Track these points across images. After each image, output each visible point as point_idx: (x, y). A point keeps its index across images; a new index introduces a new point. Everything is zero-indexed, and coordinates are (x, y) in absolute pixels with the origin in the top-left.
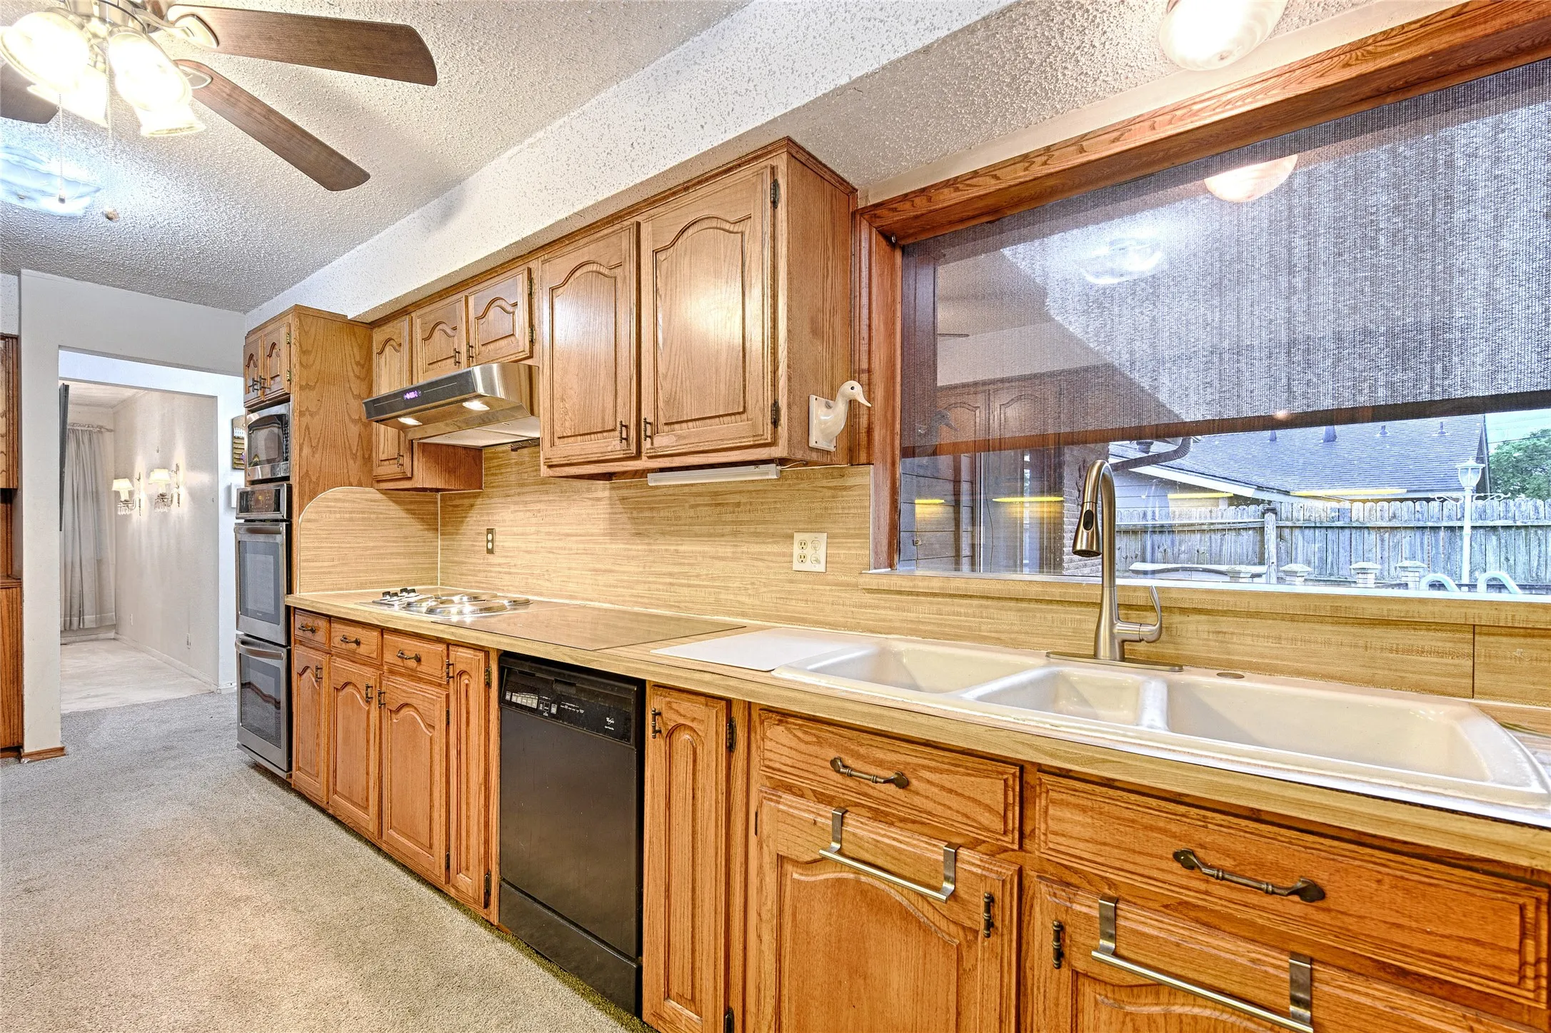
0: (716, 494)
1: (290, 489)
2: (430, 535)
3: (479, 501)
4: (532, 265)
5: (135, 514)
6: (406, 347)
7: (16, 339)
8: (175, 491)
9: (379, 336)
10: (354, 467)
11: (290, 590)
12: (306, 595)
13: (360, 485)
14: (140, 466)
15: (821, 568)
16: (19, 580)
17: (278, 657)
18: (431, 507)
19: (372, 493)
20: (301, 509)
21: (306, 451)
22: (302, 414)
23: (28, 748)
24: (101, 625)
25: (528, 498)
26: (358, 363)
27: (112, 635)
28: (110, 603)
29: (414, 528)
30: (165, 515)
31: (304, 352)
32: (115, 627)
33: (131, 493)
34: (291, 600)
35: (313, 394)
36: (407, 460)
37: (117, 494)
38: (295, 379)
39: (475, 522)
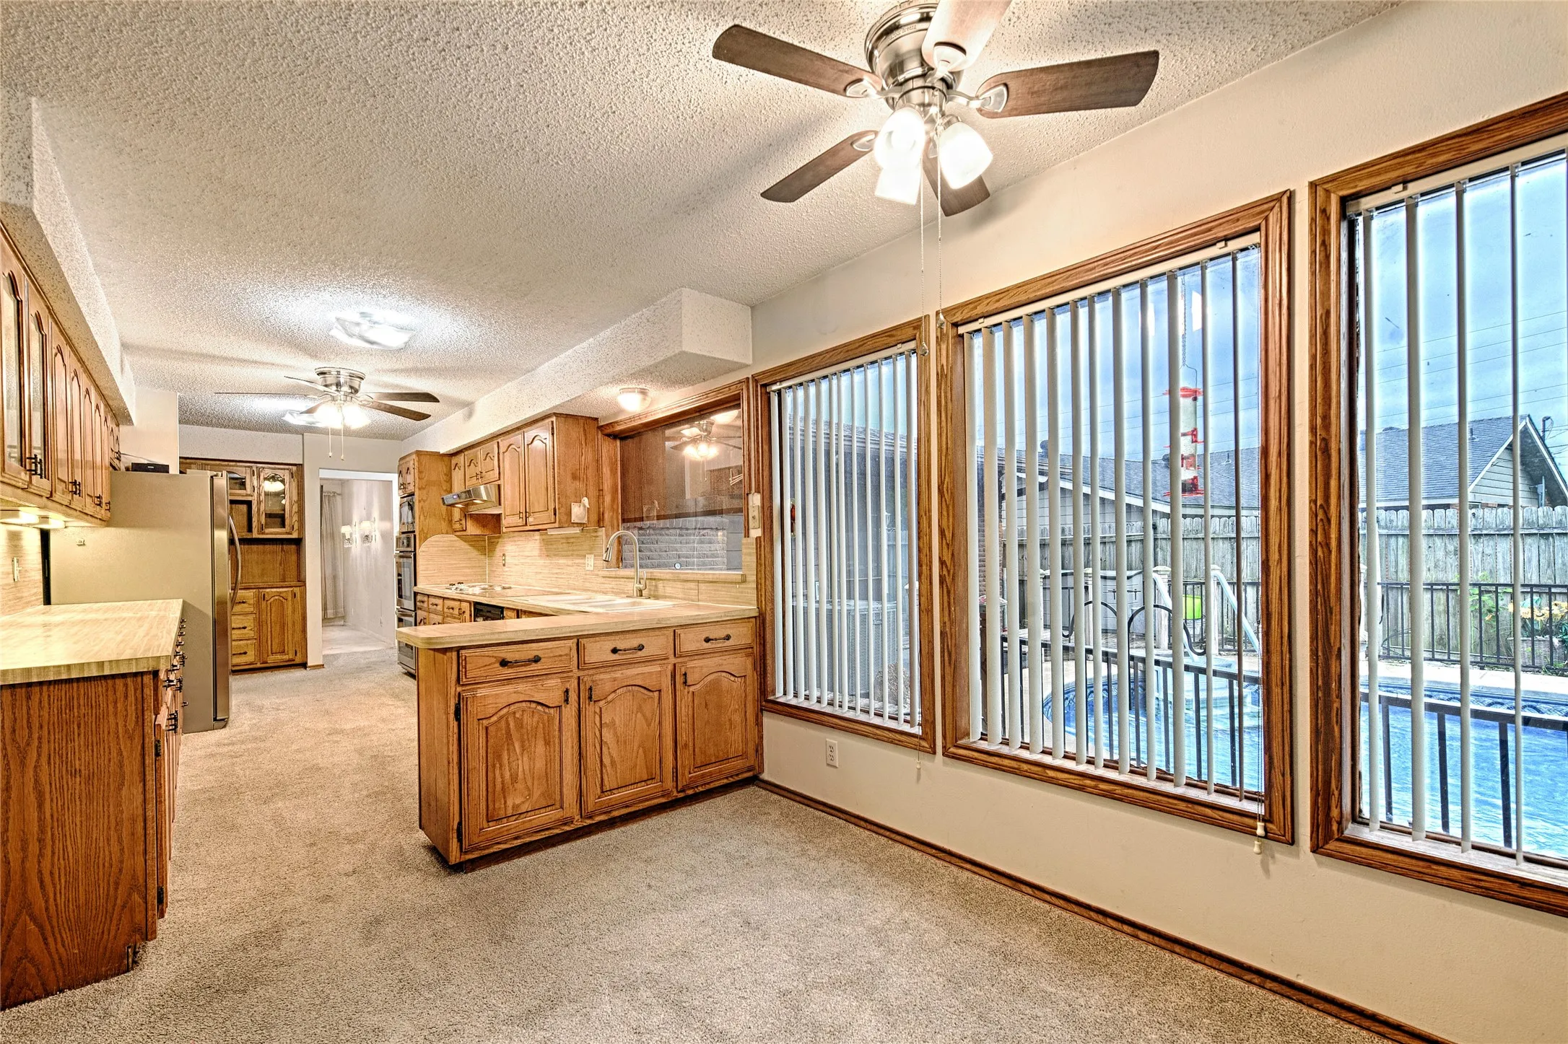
0: (567, 538)
1: (415, 536)
2: (483, 557)
3: (500, 540)
4: (499, 440)
5: (353, 546)
6: (462, 468)
7: (300, 466)
8: (373, 534)
9: (454, 461)
10: (444, 525)
11: (415, 585)
12: (422, 586)
13: (447, 533)
14: (355, 519)
15: (592, 569)
16: (304, 582)
17: (411, 616)
18: (483, 543)
19: (452, 537)
20: (420, 546)
21: (422, 517)
22: (419, 501)
23: (309, 664)
24: (336, 617)
25: (516, 539)
26: (445, 474)
27: (342, 623)
28: (341, 603)
29: (474, 553)
30: (369, 547)
31: (420, 472)
32: (343, 617)
33: (351, 535)
34: (416, 589)
35: (425, 492)
36: (463, 522)
37: (344, 535)
38: (417, 485)
39: (498, 552)
